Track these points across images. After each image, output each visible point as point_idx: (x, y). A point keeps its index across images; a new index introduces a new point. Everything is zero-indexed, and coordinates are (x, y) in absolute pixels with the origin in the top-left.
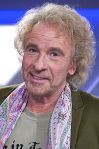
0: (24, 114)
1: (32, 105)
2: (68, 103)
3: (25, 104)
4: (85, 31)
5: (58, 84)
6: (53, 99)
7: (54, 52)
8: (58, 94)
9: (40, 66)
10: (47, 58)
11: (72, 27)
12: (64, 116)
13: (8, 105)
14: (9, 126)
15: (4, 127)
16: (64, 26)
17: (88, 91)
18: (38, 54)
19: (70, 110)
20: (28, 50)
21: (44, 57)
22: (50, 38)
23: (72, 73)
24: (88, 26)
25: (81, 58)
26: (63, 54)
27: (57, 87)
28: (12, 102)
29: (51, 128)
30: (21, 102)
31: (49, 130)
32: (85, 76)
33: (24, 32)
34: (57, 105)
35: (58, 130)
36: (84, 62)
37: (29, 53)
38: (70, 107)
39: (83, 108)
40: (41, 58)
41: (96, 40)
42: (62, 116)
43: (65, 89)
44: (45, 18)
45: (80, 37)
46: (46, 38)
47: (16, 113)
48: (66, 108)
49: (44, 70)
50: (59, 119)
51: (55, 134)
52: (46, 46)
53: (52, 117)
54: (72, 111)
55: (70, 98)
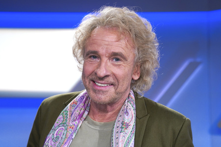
0: (86, 122)
1: (94, 114)
2: (132, 112)
3: (86, 113)
4: (147, 32)
5: (123, 90)
6: (117, 107)
7: (116, 57)
8: (122, 101)
9: (102, 72)
10: (109, 63)
11: (133, 29)
12: (127, 125)
13: (69, 113)
14: (69, 135)
15: (64, 137)
16: (124, 29)
17: (156, 100)
18: (99, 61)
19: (134, 119)
20: (88, 57)
21: (106, 62)
22: (111, 42)
23: (136, 78)
24: (150, 27)
25: (144, 62)
26: (125, 59)
27: (122, 93)
28: (72, 110)
29: (114, 138)
30: (82, 111)
31: (111, 140)
32: (149, 80)
33: (82, 39)
34: (120, 114)
35: (121, 140)
36: (148, 66)
37: (89, 59)
38: (134, 116)
39: (148, 117)
40: (103, 64)
41: (159, 42)
42: (125, 125)
43: (129, 97)
44: (103, 22)
45: (142, 39)
46: (107, 43)
47: (77, 122)
48: (130, 117)
49: (107, 76)
50: (122, 128)
51: (117, 144)
52: (107, 51)
53: (115, 126)
54: (136, 120)
55: (134, 106)
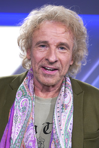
2: (70, 95)
12: (66, 106)
13: (25, 87)
19: (72, 100)
20: (37, 46)
31: (53, 117)
50: (62, 109)
52: (55, 41)
